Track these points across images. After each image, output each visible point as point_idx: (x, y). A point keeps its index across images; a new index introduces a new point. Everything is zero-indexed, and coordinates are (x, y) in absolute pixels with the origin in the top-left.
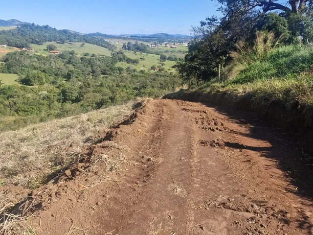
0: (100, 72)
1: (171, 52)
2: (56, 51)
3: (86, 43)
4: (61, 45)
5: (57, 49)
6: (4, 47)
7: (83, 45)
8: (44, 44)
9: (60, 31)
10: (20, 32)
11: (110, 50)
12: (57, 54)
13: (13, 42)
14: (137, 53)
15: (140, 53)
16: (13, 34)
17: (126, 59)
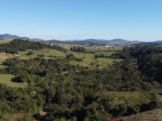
0: (62, 70)
1: (99, 51)
2: (33, 55)
3: (50, 49)
4: (36, 51)
5: (34, 54)
6: (4, 54)
7: (49, 50)
8: (26, 51)
9: (35, 42)
10: (13, 44)
11: (64, 52)
12: (33, 57)
13: (8, 51)
14: (80, 53)
15: (82, 53)
16: (8, 45)
17: (75, 59)
